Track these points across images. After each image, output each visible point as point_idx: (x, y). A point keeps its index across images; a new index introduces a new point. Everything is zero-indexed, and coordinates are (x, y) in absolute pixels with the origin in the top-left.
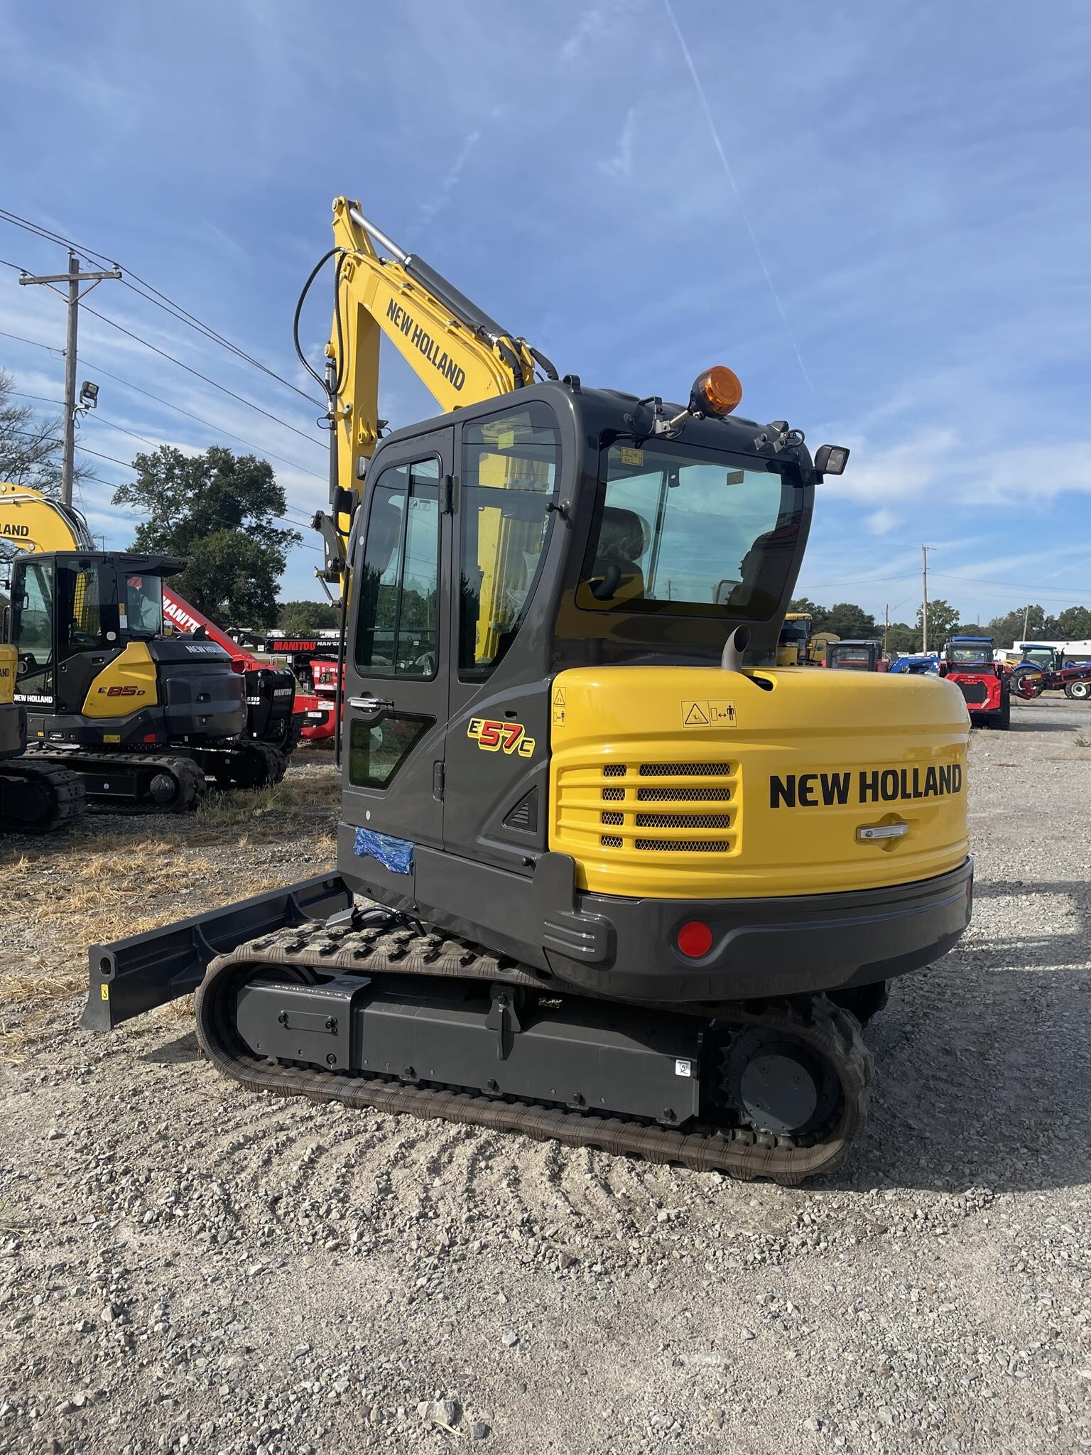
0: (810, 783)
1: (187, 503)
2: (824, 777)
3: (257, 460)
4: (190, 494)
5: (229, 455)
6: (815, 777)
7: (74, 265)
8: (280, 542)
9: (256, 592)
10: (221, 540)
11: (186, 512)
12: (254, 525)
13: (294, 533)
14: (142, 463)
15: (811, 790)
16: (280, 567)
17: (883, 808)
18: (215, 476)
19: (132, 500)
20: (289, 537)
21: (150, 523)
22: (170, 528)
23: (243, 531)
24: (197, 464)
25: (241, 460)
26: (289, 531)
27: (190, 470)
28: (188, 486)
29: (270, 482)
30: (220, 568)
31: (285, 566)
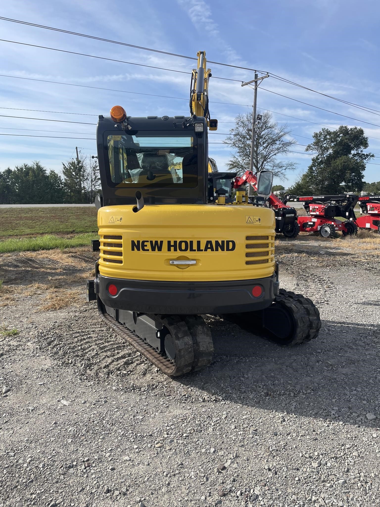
0: (145, 244)
1: (331, 148)
2: (151, 242)
3: (358, 128)
4: (333, 144)
5: (347, 128)
6: (148, 241)
7: (256, 76)
8: (365, 159)
9: (355, 179)
10: (342, 160)
11: (331, 151)
12: (356, 153)
13: (371, 154)
14: (316, 136)
15: (146, 246)
16: (363, 168)
17: (179, 253)
18: (342, 137)
19: (312, 149)
20: (369, 156)
21: (316, 157)
22: (324, 158)
23: (352, 156)
24: (335, 133)
25: (351, 129)
26: (369, 154)
27: (332, 136)
28: (332, 142)
29: (362, 136)
30: (341, 171)
31: (365, 167)
